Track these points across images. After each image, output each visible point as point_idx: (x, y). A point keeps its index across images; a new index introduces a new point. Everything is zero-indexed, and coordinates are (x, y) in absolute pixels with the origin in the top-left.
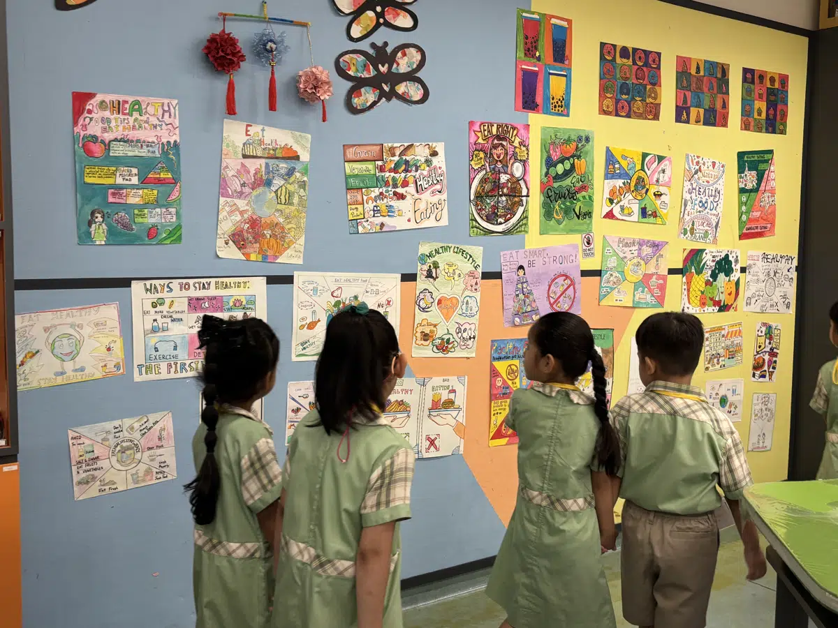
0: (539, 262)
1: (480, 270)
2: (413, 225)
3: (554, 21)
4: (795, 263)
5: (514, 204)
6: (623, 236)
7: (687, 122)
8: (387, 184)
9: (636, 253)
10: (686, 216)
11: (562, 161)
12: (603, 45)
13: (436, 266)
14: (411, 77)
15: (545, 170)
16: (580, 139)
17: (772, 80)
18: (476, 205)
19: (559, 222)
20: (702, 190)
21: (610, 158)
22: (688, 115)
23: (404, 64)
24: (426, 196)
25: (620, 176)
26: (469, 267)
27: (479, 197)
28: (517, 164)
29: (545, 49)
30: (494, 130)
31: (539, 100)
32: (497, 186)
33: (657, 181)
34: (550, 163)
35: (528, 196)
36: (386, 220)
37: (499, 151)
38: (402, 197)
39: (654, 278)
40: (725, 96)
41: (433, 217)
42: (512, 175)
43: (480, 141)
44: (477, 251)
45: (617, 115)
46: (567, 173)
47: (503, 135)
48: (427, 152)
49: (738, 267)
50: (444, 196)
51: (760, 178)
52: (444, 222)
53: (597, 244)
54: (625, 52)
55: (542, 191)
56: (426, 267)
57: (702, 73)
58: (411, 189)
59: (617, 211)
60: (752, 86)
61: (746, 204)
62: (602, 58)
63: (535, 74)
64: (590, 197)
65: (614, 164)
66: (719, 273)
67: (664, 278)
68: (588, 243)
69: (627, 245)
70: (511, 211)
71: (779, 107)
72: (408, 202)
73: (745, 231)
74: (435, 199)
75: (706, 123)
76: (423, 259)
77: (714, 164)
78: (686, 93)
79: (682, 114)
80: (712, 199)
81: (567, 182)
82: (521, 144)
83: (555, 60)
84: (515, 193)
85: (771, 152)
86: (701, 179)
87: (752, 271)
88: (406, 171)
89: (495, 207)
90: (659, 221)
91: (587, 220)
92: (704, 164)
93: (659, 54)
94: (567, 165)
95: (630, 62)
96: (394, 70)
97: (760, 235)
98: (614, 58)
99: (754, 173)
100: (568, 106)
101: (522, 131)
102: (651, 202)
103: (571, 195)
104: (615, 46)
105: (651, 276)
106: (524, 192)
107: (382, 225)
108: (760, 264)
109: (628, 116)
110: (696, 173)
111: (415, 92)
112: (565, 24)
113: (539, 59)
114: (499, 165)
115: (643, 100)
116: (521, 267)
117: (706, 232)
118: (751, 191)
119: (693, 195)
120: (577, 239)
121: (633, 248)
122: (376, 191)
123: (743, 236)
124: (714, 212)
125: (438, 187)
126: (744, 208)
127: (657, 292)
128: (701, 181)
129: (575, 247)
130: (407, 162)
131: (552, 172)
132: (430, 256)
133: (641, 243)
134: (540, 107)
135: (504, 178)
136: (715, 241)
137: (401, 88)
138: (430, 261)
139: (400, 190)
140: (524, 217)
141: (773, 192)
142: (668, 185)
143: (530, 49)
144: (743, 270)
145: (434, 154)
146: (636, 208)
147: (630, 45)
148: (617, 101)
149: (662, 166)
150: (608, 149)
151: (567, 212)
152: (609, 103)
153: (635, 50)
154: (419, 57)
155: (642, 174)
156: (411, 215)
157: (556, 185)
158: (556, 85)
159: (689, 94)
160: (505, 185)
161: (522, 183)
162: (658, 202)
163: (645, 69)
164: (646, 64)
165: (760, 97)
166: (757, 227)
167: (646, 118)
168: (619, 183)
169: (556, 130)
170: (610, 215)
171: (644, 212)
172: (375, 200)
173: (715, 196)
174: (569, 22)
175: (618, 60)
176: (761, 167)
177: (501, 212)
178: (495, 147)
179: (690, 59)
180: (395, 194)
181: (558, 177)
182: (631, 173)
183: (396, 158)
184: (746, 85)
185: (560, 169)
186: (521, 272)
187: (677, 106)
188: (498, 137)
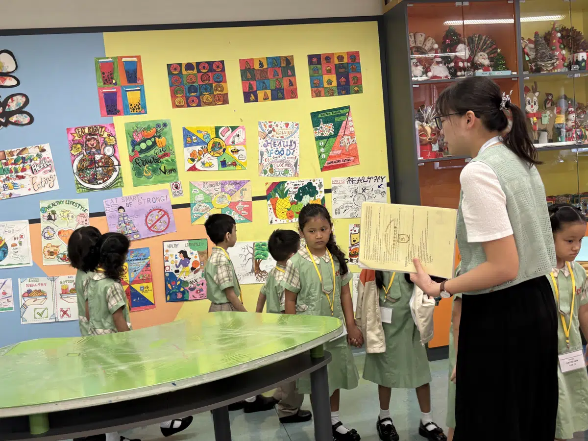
0: (135, 204)
1: (88, 212)
2: (32, 192)
3: (124, 60)
4: (387, 180)
5: (108, 172)
6: (206, 180)
7: (256, 100)
8: (11, 172)
9: (220, 190)
10: (263, 162)
11: (144, 141)
12: (169, 66)
13: (54, 213)
14: (20, 111)
15: (131, 148)
16: (158, 126)
17: (340, 58)
18: (79, 175)
19: (148, 178)
20: (277, 143)
21: (187, 134)
22: (256, 96)
23: (13, 106)
24: (41, 175)
25: (198, 144)
26: (79, 211)
27: (80, 170)
28: (108, 148)
29: (120, 77)
30: (86, 131)
31: (120, 107)
32: (93, 162)
33: (233, 142)
34: (134, 144)
35: (119, 165)
36: (13, 191)
37: (92, 142)
38: (23, 177)
39: (240, 204)
40: (291, 78)
41: (47, 186)
42: (104, 155)
43: (77, 138)
44: (85, 202)
45: (189, 106)
46: (149, 148)
47: (94, 132)
48: (37, 150)
49: (323, 189)
50: (54, 173)
51: (337, 128)
52: (56, 187)
53: (185, 188)
54: (189, 66)
55: (131, 161)
56: (47, 214)
57: (265, 66)
58: (29, 172)
59: (198, 165)
60: (319, 66)
61: (324, 147)
62: (170, 73)
63: (115, 93)
64: (172, 160)
65: (191, 138)
66: (303, 195)
67: (250, 203)
68: (177, 187)
69: (211, 186)
70: (107, 175)
71: (351, 76)
72: (28, 179)
73: (326, 165)
74: (48, 175)
75: (274, 98)
76: (44, 210)
77: (287, 125)
78: (252, 82)
79: (249, 96)
80: (288, 148)
81: (152, 153)
82: (109, 136)
83: (129, 82)
84: (109, 165)
85: (348, 107)
86: (276, 136)
87: (338, 191)
88: (24, 162)
89: (94, 175)
90: (238, 167)
91: (173, 174)
92: (277, 126)
93: (222, 62)
94: (149, 143)
95: (195, 71)
96: (7, 109)
97: (343, 166)
98: (181, 72)
99: (330, 125)
100: (145, 107)
101: (109, 128)
102: (228, 157)
103: (156, 160)
104: (180, 65)
105: (238, 203)
106: (116, 163)
107: (11, 194)
108: (346, 185)
109: (199, 105)
110: (270, 132)
111: (25, 119)
112: (135, 59)
113: (116, 84)
114: (94, 150)
115: (211, 93)
116: (121, 207)
117: (286, 170)
118: (329, 137)
119: (269, 148)
120: (167, 186)
121: (217, 187)
122: (4, 177)
123: (324, 169)
124: (291, 156)
125: (49, 168)
126: (322, 150)
127: (245, 213)
128: (275, 138)
129: (167, 191)
130: (23, 158)
131: (137, 148)
132: (49, 207)
133: (223, 184)
134: (122, 111)
135: (98, 157)
136: (296, 174)
137: (13, 119)
138: (49, 211)
139: (20, 174)
140: (119, 177)
141: (352, 135)
142: (244, 144)
143: (108, 78)
144: (328, 191)
145: (43, 150)
146: (215, 162)
147: (193, 61)
148: (187, 99)
149: (237, 133)
150: (184, 129)
151: (154, 171)
152: (180, 100)
153: (198, 64)
154: (24, 99)
155: (217, 140)
156: (31, 186)
157: (142, 156)
158: (133, 97)
159: (253, 83)
160: (99, 161)
161: (113, 158)
162: (236, 156)
163: (210, 74)
164: (211, 70)
165: (329, 72)
166: (339, 161)
167: (216, 104)
168: (199, 148)
169: (137, 124)
170: (193, 169)
171: (223, 164)
172: (4, 181)
173: (291, 145)
174: (139, 57)
175: (184, 72)
176: (337, 119)
177: (99, 177)
178: (89, 140)
179: (252, 60)
180: (17, 176)
181: (142, 151)
182: (207, 141)
183: (15, 157)
184: (312, 67)
185: (143, 146)
186: (121, 211)
187: (244, 93)
188: (90, 134)
